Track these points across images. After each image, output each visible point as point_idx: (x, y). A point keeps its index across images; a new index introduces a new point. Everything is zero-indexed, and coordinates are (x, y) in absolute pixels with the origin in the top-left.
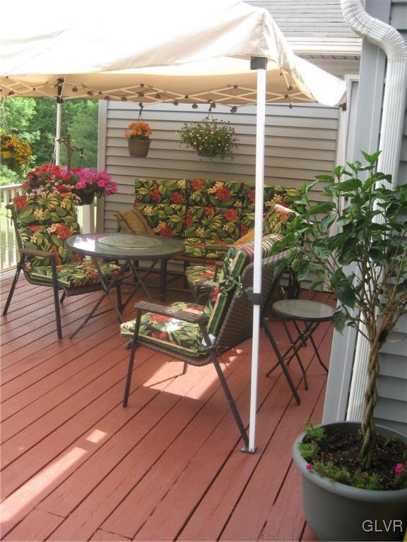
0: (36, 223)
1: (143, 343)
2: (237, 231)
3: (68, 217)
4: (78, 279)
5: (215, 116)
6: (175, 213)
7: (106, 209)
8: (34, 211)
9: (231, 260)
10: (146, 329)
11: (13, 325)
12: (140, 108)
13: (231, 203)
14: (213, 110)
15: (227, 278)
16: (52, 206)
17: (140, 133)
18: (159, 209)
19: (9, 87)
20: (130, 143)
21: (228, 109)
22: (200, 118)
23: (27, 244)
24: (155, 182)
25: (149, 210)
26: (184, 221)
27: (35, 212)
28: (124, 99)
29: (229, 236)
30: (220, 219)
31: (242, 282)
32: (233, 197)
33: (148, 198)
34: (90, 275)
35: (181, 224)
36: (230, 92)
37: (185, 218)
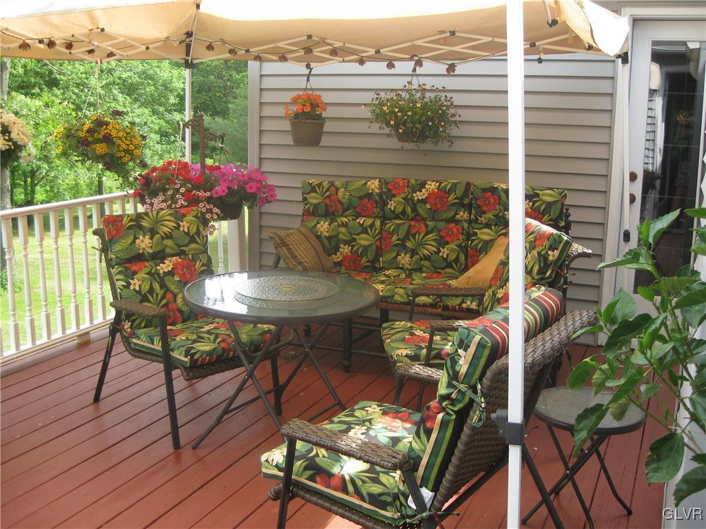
0: (139, 258)
1: (301, 493)
2: (462, 257)
3: (193, 246)
4: (203, 352)
5: (422, 80)
6: (365, 231)
7: (262, 224)
8: (136, 238)
9: (461, 352)
10: (306, 468)
11: (108, 419)
12: (307, 72)
13: (451, 214)
14: (419, 71)
15: (455, 387)
16: (166, 229)
17: (308, 109)
18: (339, 226)
19: (107, 46)
20: (293, 124)
21: (442, 68)
22: (399, 83)
23: (125, 293)
24: (332, 184)
25: (324, 227)
26: (378, 243)
27: (138, 241)
28: (283, 58)
29: (449, 265)
30: (435, 240)
31: (483, 395)
32: (454, 204)
33: (322, 209)
34: (223, 345)
35: (374, 247)
36: (445, 42)
37: (380, 239)
